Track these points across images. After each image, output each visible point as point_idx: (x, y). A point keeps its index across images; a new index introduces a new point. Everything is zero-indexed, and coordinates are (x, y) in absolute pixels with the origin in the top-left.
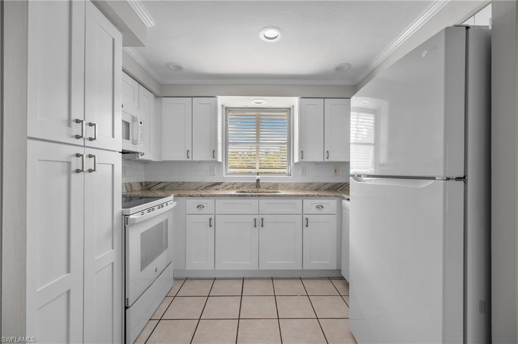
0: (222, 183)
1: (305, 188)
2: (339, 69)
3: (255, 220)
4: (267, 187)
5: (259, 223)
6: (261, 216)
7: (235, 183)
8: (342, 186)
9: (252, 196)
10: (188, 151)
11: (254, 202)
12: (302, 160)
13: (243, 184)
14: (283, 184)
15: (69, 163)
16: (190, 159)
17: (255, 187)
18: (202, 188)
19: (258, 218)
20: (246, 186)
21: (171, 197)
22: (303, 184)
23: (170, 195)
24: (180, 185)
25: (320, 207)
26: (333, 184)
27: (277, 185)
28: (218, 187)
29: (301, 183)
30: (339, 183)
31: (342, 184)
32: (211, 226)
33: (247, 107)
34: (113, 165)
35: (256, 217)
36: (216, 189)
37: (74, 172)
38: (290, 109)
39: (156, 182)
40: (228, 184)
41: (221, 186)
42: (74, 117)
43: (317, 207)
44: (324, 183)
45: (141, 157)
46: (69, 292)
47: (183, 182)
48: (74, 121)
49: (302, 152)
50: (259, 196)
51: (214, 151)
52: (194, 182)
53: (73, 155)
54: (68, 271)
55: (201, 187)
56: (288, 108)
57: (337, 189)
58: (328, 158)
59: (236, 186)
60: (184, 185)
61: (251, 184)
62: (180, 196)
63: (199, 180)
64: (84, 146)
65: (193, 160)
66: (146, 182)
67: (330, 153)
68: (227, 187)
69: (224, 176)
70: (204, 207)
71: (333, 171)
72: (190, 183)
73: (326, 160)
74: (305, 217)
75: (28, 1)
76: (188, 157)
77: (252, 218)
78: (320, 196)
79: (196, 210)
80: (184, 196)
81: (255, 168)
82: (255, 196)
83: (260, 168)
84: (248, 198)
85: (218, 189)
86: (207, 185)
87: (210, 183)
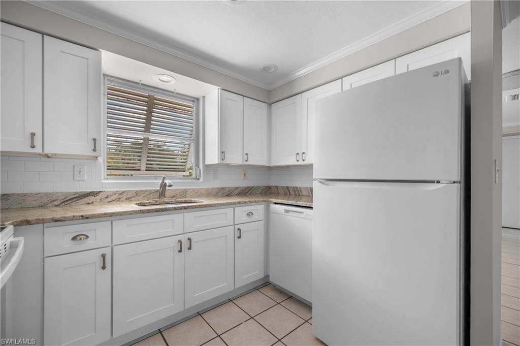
0: (100, 192)
2: (266, 69)
3: (180, 241)
4: (173, 195)
5: (185, 245)
7: (124, 192)
8: (250, 190)
10: (33, 135)
11: (178, 217)
12: (222, 162)
13: (137, 194)
14: (193, 190)
16: (38, 150)
17: (157, 196)
18: (55, 203)
19: (184, 238)
20: (141, 196)
22: (215, 190)
25: (250, 214)
26: (243, 188)
27: (186, 192)
28: (91, 199)
29: (212, 188)
30: (248, 187)
31: (250, 188)
32: (103, 267)
33: (142, 82)
35: (182, 238)
36: (89, 204)
38: (198, 99)
40: (110, 194)
41: (98, 198)
43: (247, 215)
44: (235, 188)
47: (5, 195)
49: (223, 152)
51: (95, 140)
55: (53, 201)
56: (194, 98)
57: (246, 193)
58: (246, 161)
61: (151, 192)
62: (28, 222)
65: (46, 152)
67: (249, 155)
68: (108, 199)
69: (104, 181)
70: (87, 237)
71: (243, 175)
72: (24, 195)
73: (245, 163)
74: (237, 227)
76: (33, 147)
78: (251, 202)
80: (38, 222)
81: (139, 170)
82: (180, 208)
84: (169, 212)
85: (92, 202)
86: (69, 198)
87: (75, 193)
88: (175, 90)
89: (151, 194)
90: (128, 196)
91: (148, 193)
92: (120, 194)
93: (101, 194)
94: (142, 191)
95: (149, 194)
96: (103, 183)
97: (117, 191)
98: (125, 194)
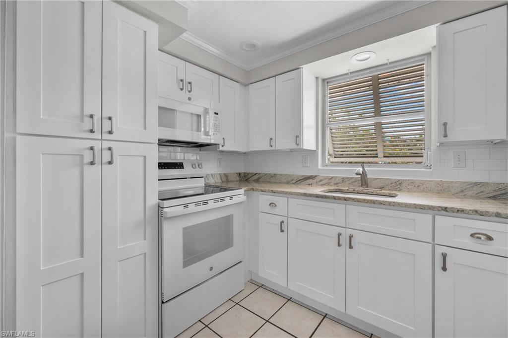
0: (316, 176)
1: (462, 191)
3: (340, 235)
4: (382, 185)
5: (344, 240)
6: (350, 232)
9: (334, 198)
10: (271, 139)
11: (339, 207)
12: (444, 140)
13: (343, 180)
14: (413, 182)
15: (82, 156)
16: (273, 148)
18: (294, 181)
20: (347, 182)
21: (242, 191)
22: (457, 185)
23: (241, 189)
24: (272, 177)
25: (483, 237)
27: (400, 184)
28: (311, 181)
32: (282, 231)
34: (145, 157)
35: (342, 231)
36: (309, 184)
37: (87, 164)
38: (430, 54)
39: (252, 173)
40: (323, 179)
41: (315, 181)
42: (87, 112)
43: (473, 235)
45: (221, 148)
46: (82, 274)
47: (275, 174)
48: (87, 116)
49: (445, 124)
50: (345, 199)
51: (297, 137)
52: (286, 175)
53: (87, 149)
54: (82, 255)
55: (292, 180)
56: (424, 55)
59: (333, 181)
60: (275, 177)
62: (253, 190)
63: (291, 173)
64: (102, 139)
65: (277, 149)
66: (245, 173)
68: (322, 183)
69: (319, 167)
70: (276, 206)
72: (281, 175)
74: (440, 250)
75: (16, 2)
76: (271, 146)
77: (335, 231)
78: (482, 214)
79: (267, 209)
82: (340, 198)
83: (384, 157)
84: (329, 200)
85: (312, 184)
86: (299, 179)
87: (303, 176)
88: (388, 60)
89: (356, 181)
90: (336, 182)
91: (353, 180)
92: (330, 179)
93: (317, 178)
94: (348, 178)
95: (355, 182)
96: (318, 169)
97: (327, 177)
98: (333, 179)
